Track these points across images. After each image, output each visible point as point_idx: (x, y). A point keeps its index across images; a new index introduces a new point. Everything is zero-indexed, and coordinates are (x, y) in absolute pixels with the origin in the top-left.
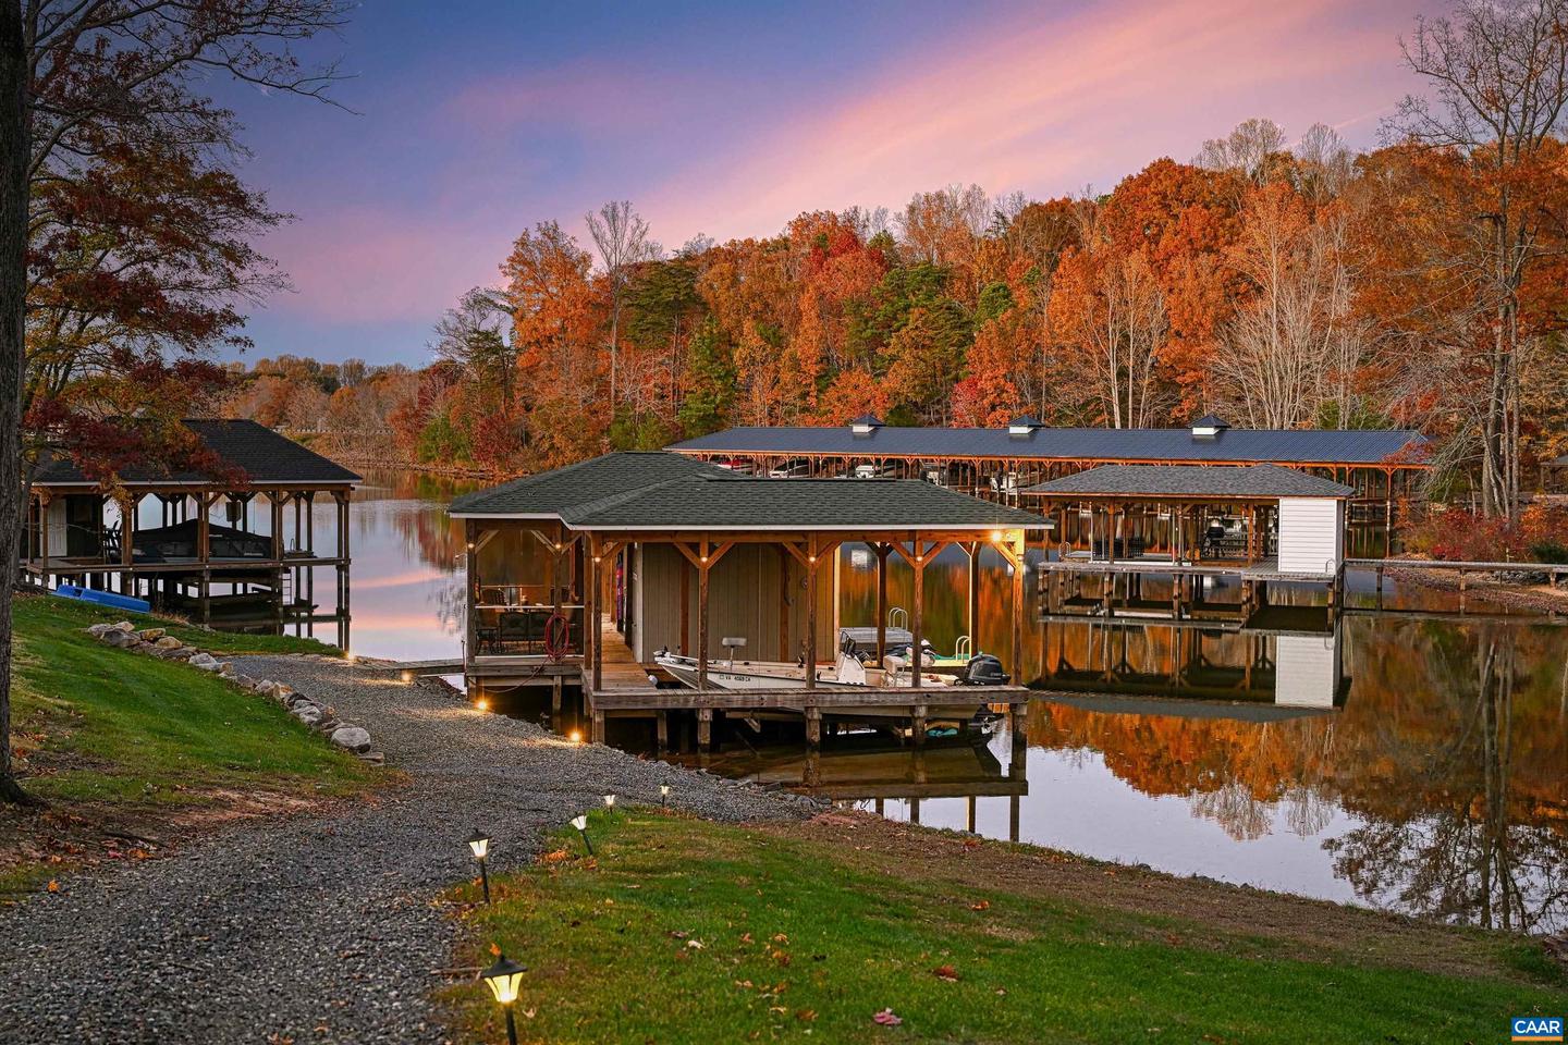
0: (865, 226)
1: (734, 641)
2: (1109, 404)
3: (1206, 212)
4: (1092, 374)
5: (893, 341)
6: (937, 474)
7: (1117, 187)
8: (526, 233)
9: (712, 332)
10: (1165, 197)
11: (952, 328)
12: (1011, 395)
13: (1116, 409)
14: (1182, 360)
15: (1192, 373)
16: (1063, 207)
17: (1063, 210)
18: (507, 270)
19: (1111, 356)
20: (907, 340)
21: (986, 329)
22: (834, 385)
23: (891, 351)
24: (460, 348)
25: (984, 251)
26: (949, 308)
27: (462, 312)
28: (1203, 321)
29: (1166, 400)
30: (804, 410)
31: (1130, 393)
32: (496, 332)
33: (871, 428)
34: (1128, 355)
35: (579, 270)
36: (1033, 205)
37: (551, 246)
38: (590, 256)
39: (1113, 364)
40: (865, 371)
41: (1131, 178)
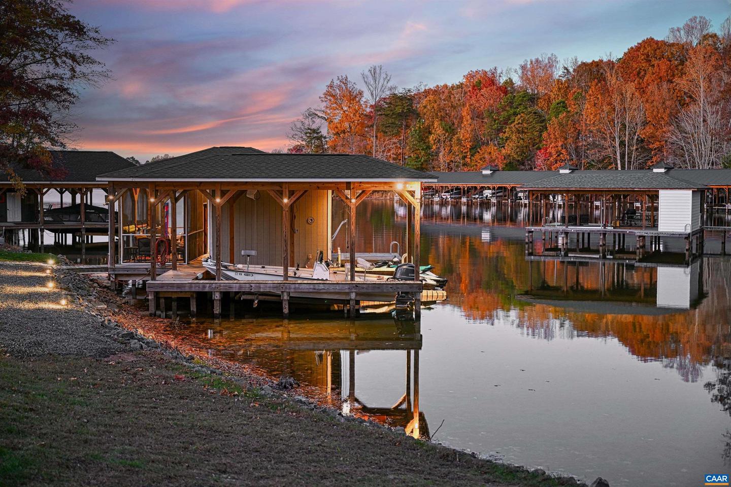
0: (500, 76)
1: (248, 252)
2: (615, 159)
3: (668, 62)
4: (607, 144)
5: (507, 130)
6: (522, 194)
7: (625, 53)
8: (332, 82)
9: (420, 127)
10: (648, 56)
11: (536, 123)
12: (564, 155)
13: (619, 162)
14: (652, 136)
15: (658, 143)
16: (597, 64)
17: (598, 65)
18: (323, 99)
19: (616, 135)
20: (514, 129)
21: (553, 123)
22: (479, 152)
23: (506, 135)
24: (302, 137)
25: (557, 86)
26: (535, 113)
27: (303, 120)
28: (663, 116)
29: (645, 157)
30: (464, 165)
31: (626, 153)
32: (318, 129)
33: (492, 172)
34: (625, 134)
35: (357, 99)
36: (584, 64)
37: (344, 88)
38: (362, 92)
39: (617, 140)
40: (495, 146)
41: (632, 48)
